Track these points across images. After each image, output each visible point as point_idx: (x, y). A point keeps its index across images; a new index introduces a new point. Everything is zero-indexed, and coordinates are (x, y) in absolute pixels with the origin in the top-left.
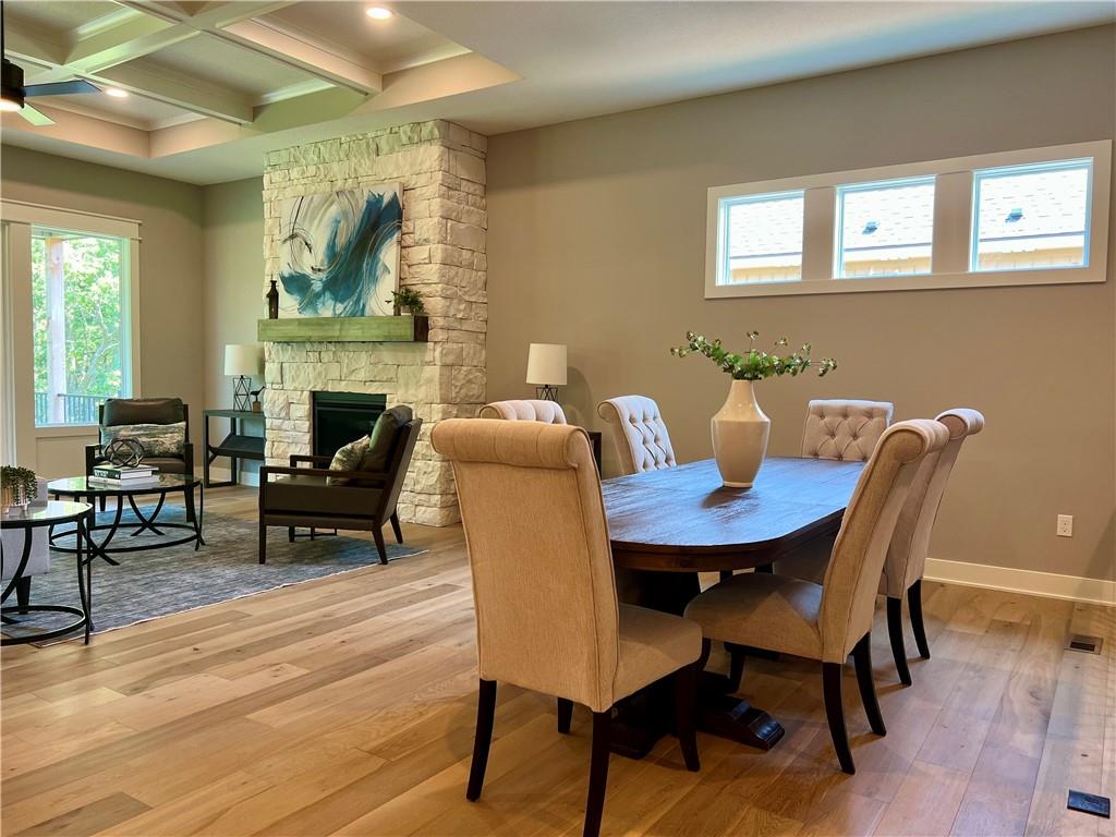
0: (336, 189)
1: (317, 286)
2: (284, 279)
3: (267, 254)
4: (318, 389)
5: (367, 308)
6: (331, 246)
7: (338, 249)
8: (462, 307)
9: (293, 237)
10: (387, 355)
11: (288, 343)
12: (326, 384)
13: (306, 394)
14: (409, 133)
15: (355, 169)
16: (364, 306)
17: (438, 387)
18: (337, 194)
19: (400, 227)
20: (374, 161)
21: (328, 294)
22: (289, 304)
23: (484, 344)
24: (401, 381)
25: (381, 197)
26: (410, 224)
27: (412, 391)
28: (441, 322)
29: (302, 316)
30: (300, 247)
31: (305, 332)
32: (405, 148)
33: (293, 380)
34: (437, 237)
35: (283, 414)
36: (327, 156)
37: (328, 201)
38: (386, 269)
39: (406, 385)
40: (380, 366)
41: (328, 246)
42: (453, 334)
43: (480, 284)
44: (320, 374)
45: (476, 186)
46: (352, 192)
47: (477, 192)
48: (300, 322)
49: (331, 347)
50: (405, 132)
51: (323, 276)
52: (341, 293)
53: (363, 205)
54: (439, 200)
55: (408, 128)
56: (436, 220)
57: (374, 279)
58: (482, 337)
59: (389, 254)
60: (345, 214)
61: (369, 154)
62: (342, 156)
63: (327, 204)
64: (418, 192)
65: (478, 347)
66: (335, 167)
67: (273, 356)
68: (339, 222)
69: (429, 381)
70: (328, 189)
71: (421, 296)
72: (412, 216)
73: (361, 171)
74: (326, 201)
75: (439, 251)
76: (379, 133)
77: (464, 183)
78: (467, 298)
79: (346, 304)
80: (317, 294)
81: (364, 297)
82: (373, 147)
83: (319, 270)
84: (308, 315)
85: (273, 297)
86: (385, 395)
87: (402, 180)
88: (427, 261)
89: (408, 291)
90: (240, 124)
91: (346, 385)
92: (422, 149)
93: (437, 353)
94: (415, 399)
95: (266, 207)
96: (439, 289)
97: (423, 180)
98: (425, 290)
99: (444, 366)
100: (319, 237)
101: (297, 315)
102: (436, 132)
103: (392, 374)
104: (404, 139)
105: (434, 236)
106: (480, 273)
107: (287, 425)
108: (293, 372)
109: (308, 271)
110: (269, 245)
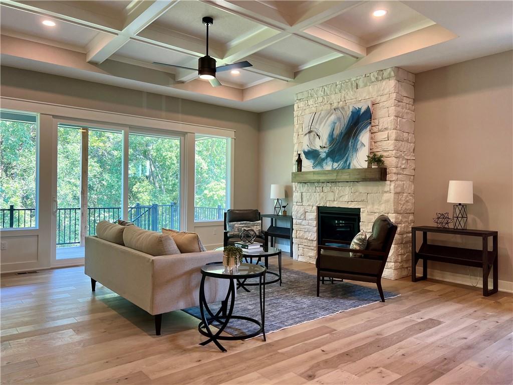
0: (334, 107)
1: (323, 155)
2: (305, 153)
3: (295, 141)
4: (321, 205)
5: (352, 164)
6: (331, 135)
7: (335, 136)
8: (404, 162)
9: (310, 132)
10: (361, 188)
11: (305, 183)
12: (326, 203)
13: (315, 208)
14: (376, 76)
15: (344, 97)
16: (350, 164)
17: (392, 205)
18: (335, 109)
19: (371, 123)
20: (355, 92)
21: (329, 159)
22: (307, 164)
23: (413, 182)
24: (370, 201)
25: (360, 109)
26: (376, 121)
27: (376, 207)
28: (394, 170)
29: (315, 170)
30: (314, 137)
31: (316, 177)
32: (374, 83)
33: (308, 201)
34: (393, 127)
35: (302, 217)
36: (328, 92)
37: (329, 113)
38: (363, 145)
39: (373, 204)
40: (357, 194)
41: (329, 135)
42: (400, 176)
43: (412, 150)
44: (322, 198)
45: (410, 100)
46: (343, 108)
47: (411, 103)
48: (314, 173)
49: (329, 185)
50: (374, 76)
51: (326, 150)
52: (336, 158)
53: (349, 113)
54: (394, 107)
55: (376, 74)
56: (392, 117)
57: (356, 150)
58: (412, 177)
59: (364, 137)
60: (339, 119)
61: (352, 89)
62: (337, 90)
63: (329, 115)
64: (381, 105)
65: (411, 183)
66: (333, 97)
67: (297, 189)
68: (336, 123)
69: (387, 201)
70: (329, 108)
71: (383, 157)
72: (377, 117)
73: (347, 97)
74: (328, 114)
75: (394, 133)
76: (358, 78)
77: (405, 98)
78: (406, 157)
79: (339, 163)
80: (323, 159)
81: (349, 159)
82: (354, 85)
83: (324, 147)
84: (318, 169)
85: (299, 161)
86: (360, 209)
87: (372, 99)
88: (386, 139)
89: (375, 155)
90: (287, 81)
91: (337, 203)
92: (384, 83)
93: (392, 187)
94: (378, 211)
95: (295, 119)
96: (394, 154)
97: (384, 98)
98: (385, 154)
99: (396, 193)
100: (324, 132)
101: (312, 170)
102: (393, 74)
103: (364, 198)
104: (373, 79)
105: (390, 126)
106: (412, 144)
107: (304, 222)
108: (308, 197)
109: (318, 148)
110: (296, 137)
